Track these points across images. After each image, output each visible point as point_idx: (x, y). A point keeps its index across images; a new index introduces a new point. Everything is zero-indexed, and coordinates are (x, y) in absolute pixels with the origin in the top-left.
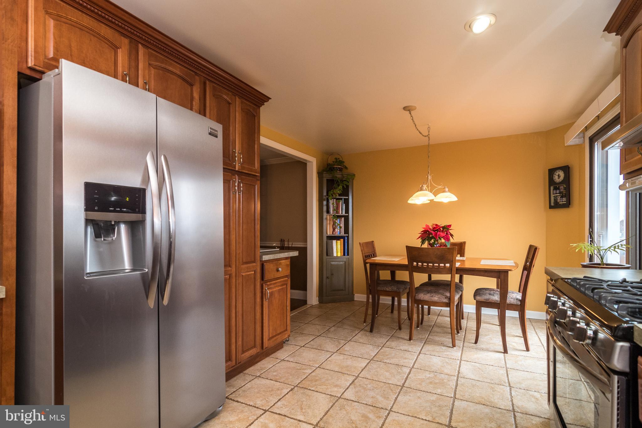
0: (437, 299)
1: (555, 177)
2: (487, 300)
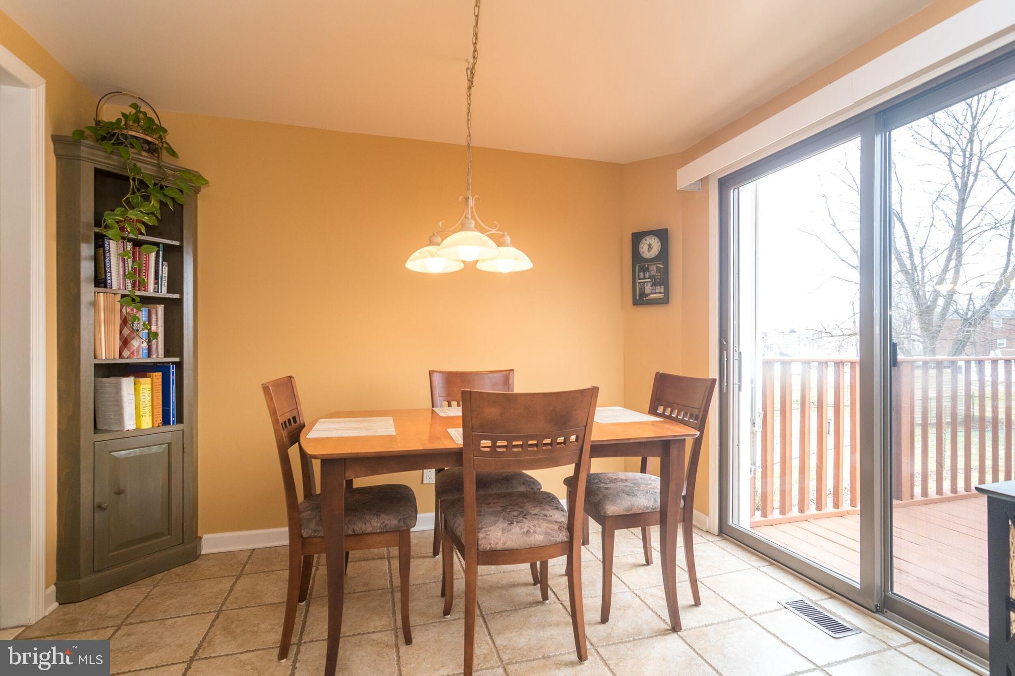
1: (642, 248)
2: (628, 510)
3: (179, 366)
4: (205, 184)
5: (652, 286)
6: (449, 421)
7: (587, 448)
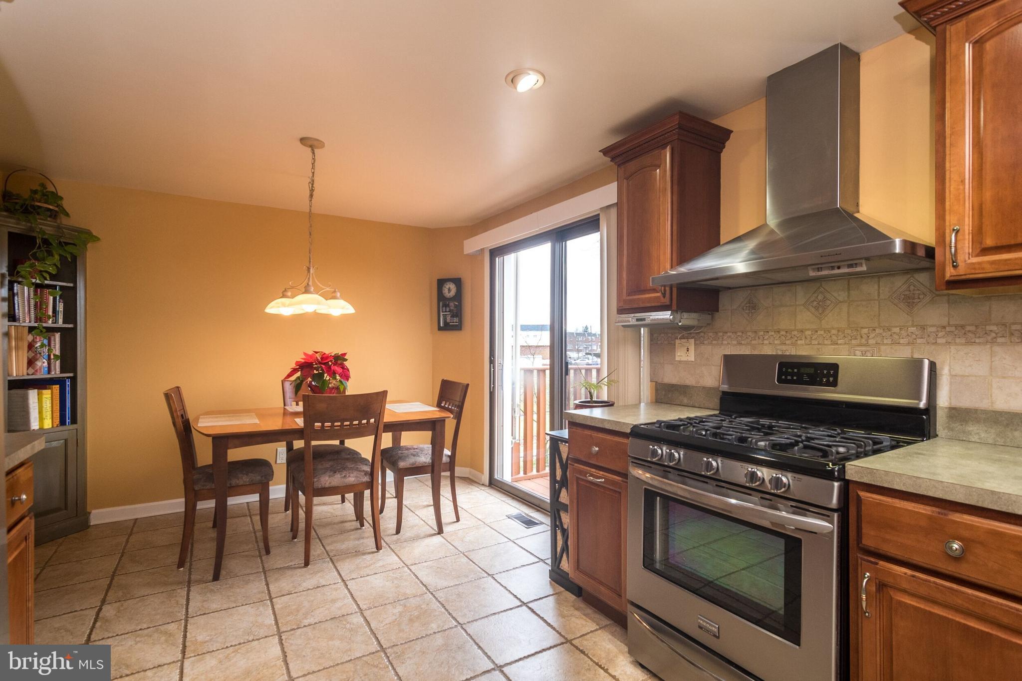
0: (354, 479)
1: (444, 290)
2: (413, 464)
3: (74, 380)
4: (98, 240)
5: (451, 317)
6: (296, 414)
7: (381, 427)
